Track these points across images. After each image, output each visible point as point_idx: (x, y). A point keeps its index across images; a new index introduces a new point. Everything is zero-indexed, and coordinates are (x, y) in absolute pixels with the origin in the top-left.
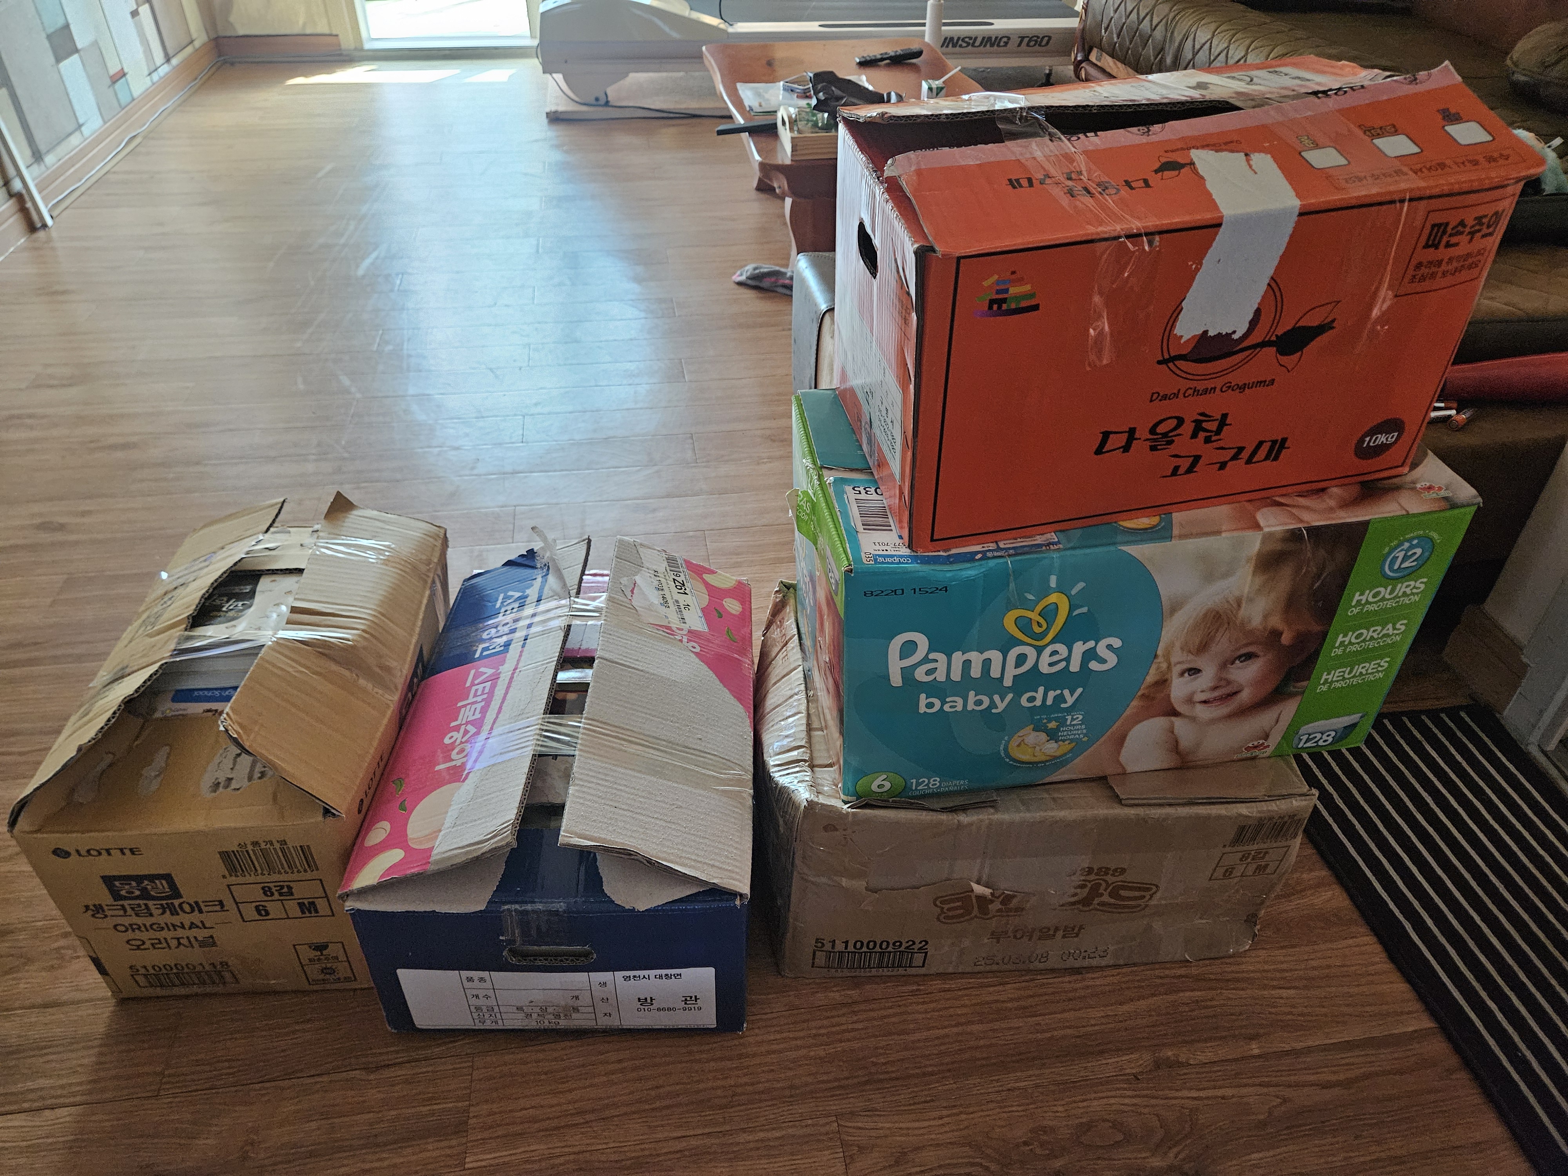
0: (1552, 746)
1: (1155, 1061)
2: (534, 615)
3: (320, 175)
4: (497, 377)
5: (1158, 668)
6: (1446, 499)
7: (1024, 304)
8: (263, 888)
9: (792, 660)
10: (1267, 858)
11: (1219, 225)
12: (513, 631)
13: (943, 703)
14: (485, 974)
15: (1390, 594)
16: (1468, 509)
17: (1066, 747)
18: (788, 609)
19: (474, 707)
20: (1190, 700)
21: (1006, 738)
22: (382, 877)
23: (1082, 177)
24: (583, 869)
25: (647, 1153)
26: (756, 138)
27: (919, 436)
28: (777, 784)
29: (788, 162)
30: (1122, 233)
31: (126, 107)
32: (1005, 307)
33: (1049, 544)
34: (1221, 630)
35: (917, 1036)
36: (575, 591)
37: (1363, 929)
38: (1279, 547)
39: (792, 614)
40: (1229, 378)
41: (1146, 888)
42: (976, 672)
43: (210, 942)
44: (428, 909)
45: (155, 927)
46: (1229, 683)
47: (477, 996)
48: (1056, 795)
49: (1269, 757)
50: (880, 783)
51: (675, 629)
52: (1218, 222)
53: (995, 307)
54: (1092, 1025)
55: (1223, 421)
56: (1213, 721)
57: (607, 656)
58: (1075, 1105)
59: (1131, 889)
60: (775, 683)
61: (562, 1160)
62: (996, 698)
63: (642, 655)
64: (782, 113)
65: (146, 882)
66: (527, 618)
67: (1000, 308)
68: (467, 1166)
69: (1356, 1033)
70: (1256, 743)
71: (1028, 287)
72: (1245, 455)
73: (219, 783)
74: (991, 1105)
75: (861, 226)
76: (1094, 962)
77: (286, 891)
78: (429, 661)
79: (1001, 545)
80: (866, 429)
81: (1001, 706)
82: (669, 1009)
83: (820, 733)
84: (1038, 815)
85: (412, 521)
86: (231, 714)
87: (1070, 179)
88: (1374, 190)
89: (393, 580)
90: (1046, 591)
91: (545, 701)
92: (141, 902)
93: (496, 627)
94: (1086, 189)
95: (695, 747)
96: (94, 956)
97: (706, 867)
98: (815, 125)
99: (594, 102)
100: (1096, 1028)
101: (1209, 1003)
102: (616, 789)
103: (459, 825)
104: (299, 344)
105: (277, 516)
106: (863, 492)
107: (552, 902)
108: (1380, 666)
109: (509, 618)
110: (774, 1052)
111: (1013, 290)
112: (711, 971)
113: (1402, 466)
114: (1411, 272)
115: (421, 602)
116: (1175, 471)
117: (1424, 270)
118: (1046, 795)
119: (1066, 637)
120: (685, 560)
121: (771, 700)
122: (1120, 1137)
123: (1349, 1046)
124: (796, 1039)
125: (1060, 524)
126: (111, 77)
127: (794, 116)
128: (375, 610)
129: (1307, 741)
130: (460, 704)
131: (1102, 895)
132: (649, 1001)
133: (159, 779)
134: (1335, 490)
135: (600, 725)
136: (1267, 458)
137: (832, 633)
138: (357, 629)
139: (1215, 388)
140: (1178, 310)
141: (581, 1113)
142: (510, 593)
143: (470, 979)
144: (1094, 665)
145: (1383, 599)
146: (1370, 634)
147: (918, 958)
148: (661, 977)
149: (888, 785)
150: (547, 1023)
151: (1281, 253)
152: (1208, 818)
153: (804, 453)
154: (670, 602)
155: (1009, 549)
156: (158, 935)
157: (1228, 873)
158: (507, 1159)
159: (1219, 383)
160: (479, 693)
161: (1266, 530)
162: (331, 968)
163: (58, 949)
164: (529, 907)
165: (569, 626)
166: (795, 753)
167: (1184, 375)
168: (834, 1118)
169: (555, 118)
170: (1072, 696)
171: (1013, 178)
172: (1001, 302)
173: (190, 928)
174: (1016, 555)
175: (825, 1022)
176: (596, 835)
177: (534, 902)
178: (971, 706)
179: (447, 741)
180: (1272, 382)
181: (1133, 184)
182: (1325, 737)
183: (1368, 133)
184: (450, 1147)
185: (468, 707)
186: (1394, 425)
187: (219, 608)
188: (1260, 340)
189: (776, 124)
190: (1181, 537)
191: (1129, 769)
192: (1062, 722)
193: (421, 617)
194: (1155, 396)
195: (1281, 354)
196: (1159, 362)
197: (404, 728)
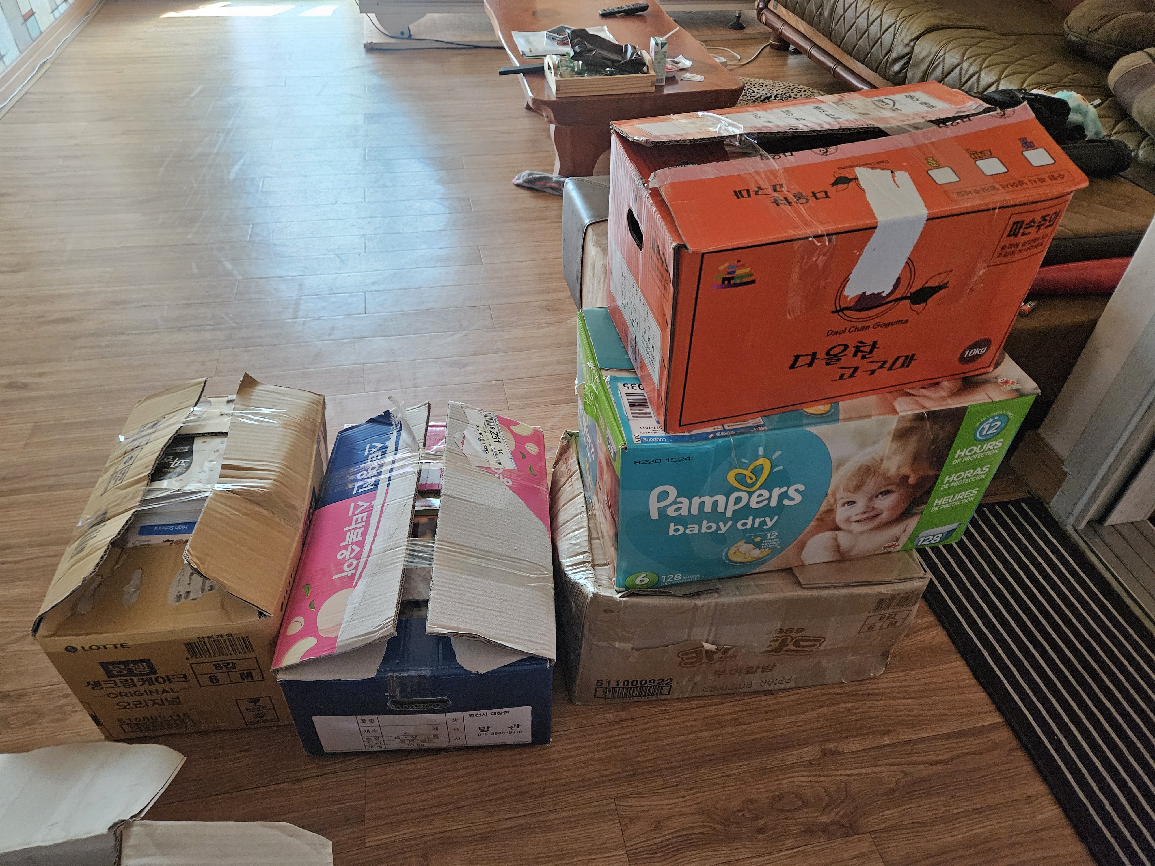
0: (1081, 527)
1: (822, 751)
2: (393, 462)
3: (193, 95)
4: (342, 261)
5: (828, 502)
6: (1017, 390)
7: (744, 280)
8: (215, 665)
9: (575, 488)
10: (896, 617)
11: (875, 228)
12: (379, 474)
13: (686, 528)
14: (374, 717)
15: (980, 450)
16: (1031, 397)
17: (766, 552)
18: (571, 451)
19: (356, 531)
20: (848, 521)
21: (727, 549)
22: (302, 658)
23: (783, 189)
24: (441, 645)
25: (488, 830)
26: (529, 78)
27: (673, 362)
28: (570, 580)
29: (553, 98)
30: (811, 235)
31: (36, 39)
32: (732, 282)
33: (758, 426)
34: (870, 478)
35: (665, 742)
36: (422, 444)
37: (956, 656)
38: (909, 424)
39: (575, 455)
40: (877, 320)
41: (818, 640)
42: (708, 509)
43: (176, 701)
44: (336, 677)
45: (137, 693)
46: (873, 509)
47: (368, 731)
48: (760, 583)
49: (899, 551)
50: (641, 579)
51: (494, 469)
52: (873, 226)
53: (726, 282)
54: (781, 729)
55: (874, 345)
56: (863, 533)
57: (449, 493)
58: (771, 784)
59: (808, 640)
60: (564, 505)
61: (431, 838)
62: (721, 524)
63: (472, 491)
64: (549, 60)
65: (132, 665)
66: (388, 464)
67: (729, 283)
68: (367, 845)
69: (952, 727)
70: (890, 544)
71: (748, 270)
72: (888, 365)
73: (180, 595)
74: (716, 787)
75: (630, 212)
76: (782, 686)
77: (231, 666)
78: (319, 495)
79: (726, 428)
80: (631, 344)
81: (724, 529)
82: (500, 733)
83: (597, 541)
84: (748, 598)
85: (300, 392)
86: (190, 550)
87: (775, 190)
88: (977, 202)
89: (291, 440)
90: (756, 457)
91: (408, 528)
92: (128, 678)
93: (366, 470)
94: (786, 199)
95: (512, 556)
96: (93, 714)
97: (526, 642)
98: (573, 70)
99: (400, 36)
100: (785, 731)
101: (857, 711)
102: (462, 590)
103: (355, 620)
104: (190, 236)
105: (202, 392)
106: (630, 387)
107: (421, 670)
108: (971, 493)
109: (375, 464)
110: (570, 757)
111: (738, 272)
112: (529, 708)
113: (989, 367)
114: (999, 251)
115: (311, 454)
116: (842, 377)
117: (1007, 250)
118: (752, 583)
119: (768, 485)
120: (497, 416)
121: (562, 517)
122: (800, 803)
123: (949, 736)
124: (585, 747)
125: (764, 412)
126: (23, 16)
127: (557, 62)
128: (281, 464)
129: (924, 540)
130: (345, 529)
131: (788, 645)
132: (486, 729)
133: (137, 594)
134: (945, 384)
135: (448, 544)
136: (902, 366)
137: (610, 483)
138: (271, 479)
139: (869, 327)
140: (846, 280)
141: (441, 805)
142: (374, 444)
143: (363, 721)
144: (786, 502)
145: (975, 453)
146: (966, 474)
147: (666, 689)
148: (495, 713)
149: (646, 580)
150: (415, 745)
151: (914, 243)
152: (859, 595)
153: (587, 357)
154: (489, 449)
155: (732, 430)
156: (139, 698)
157: (871, 628)
158: (393, 839)
159: (871, 323)
160: (359, 521)
161: (901, 414)
162: (262, 713)
163: (61, 706)
164: (405, 674)
165: (420, 471)
166: (582, 556)
167: (849, 319)
168: (613, 800)
169: (371, 48)
170: (771, 521)
171: (737, 190)
172: (729, 279)
173: (163, 693)
174: (736, 434)
175: (604, 735)
176: (451, 625)
177: (408, 670)
178: (704, 530)
179: (339, 557)
180: (907, 321)
181: (818, 195)
182: (935, 538)
183: (972, 156)
184: (354, 832)
185: (352, 531)
186: (986, 343)
187: (168, 466)
188: (900, 296)
189: (543, 67)
190: (846, 420)
191: (807, 563)
192: (764, 537)
193: (312, 465)
194: (830, 333)
195: (913, 304)
196: (833, 312)
197: (307, 546)
